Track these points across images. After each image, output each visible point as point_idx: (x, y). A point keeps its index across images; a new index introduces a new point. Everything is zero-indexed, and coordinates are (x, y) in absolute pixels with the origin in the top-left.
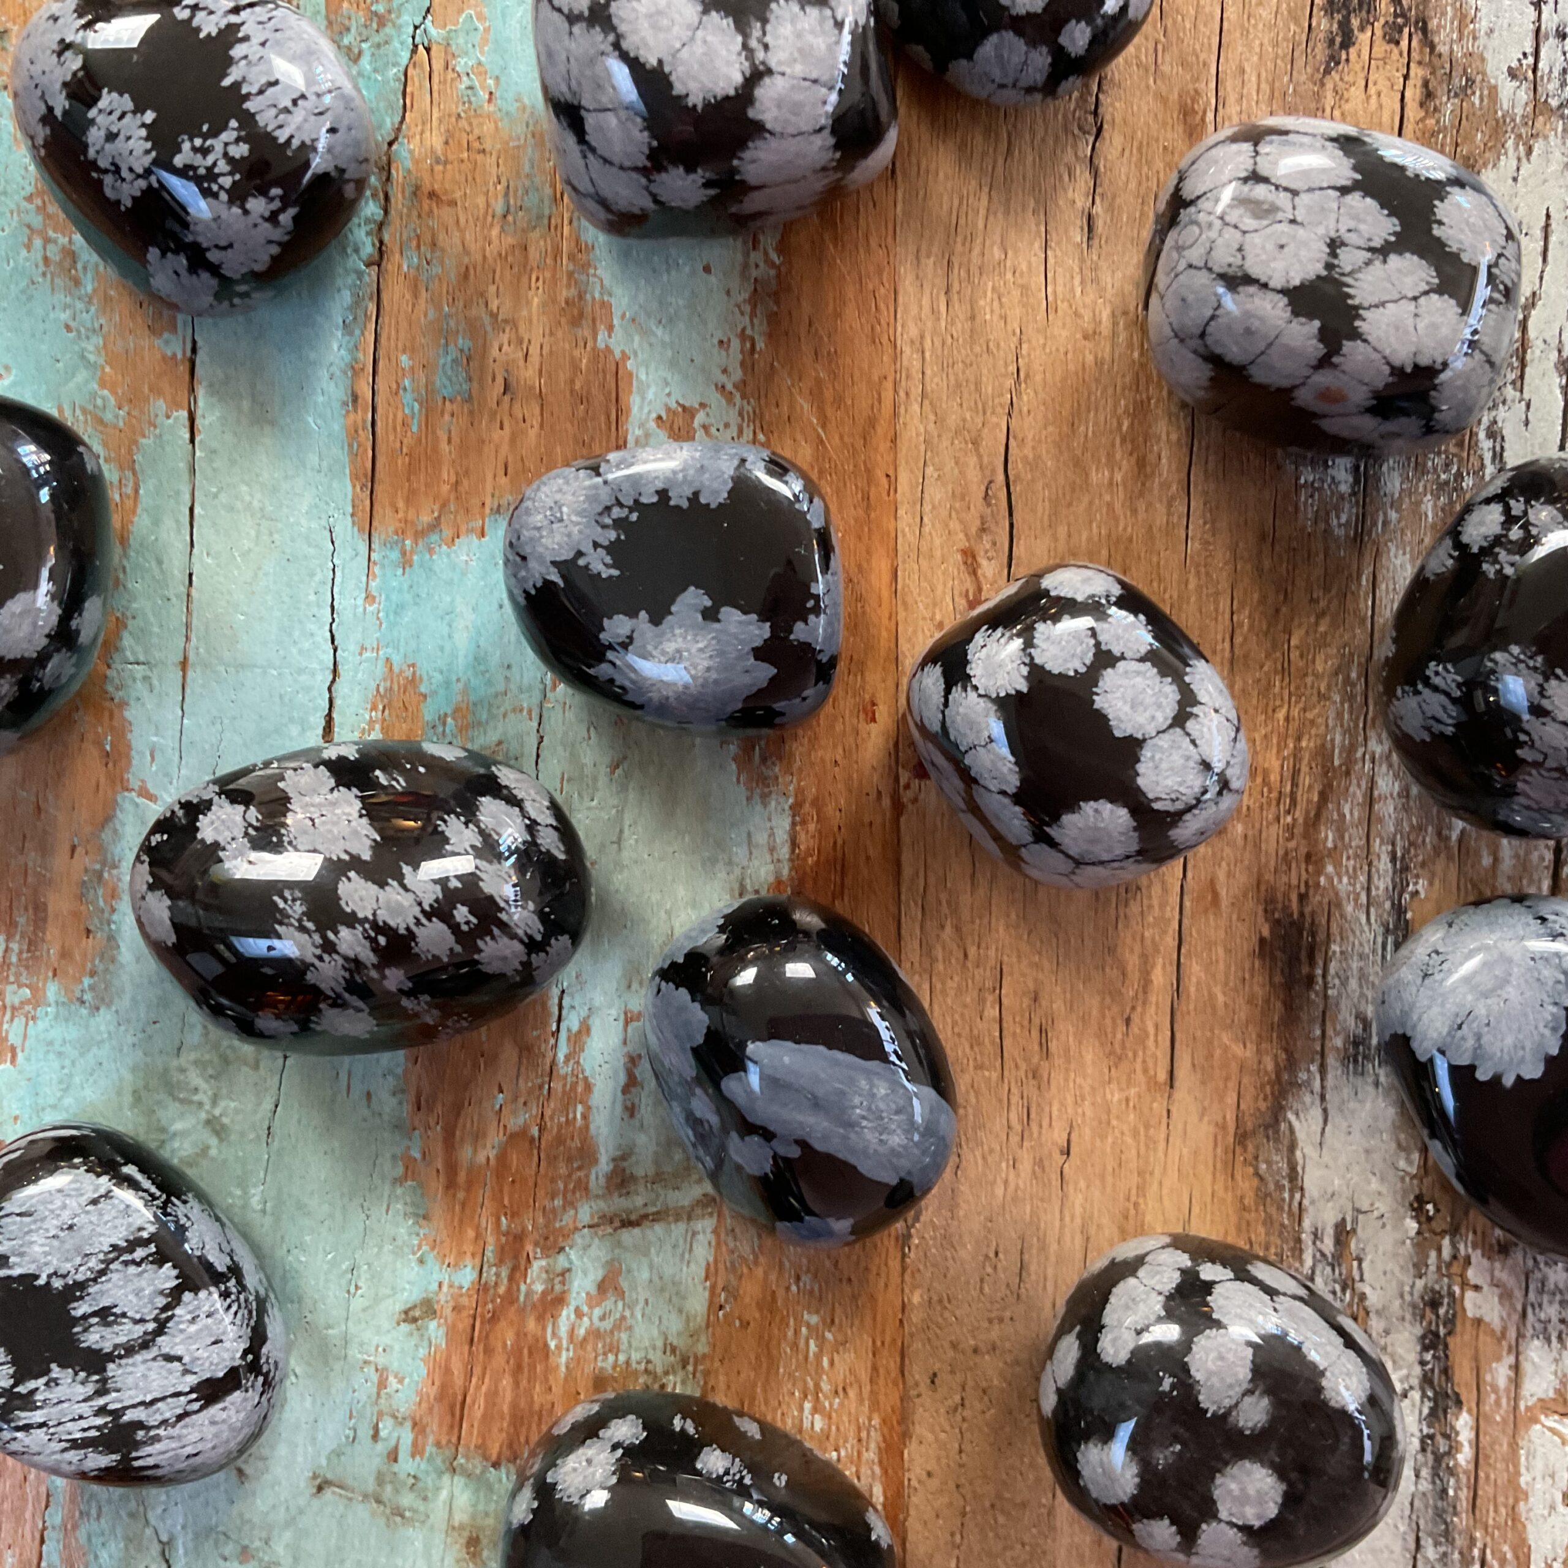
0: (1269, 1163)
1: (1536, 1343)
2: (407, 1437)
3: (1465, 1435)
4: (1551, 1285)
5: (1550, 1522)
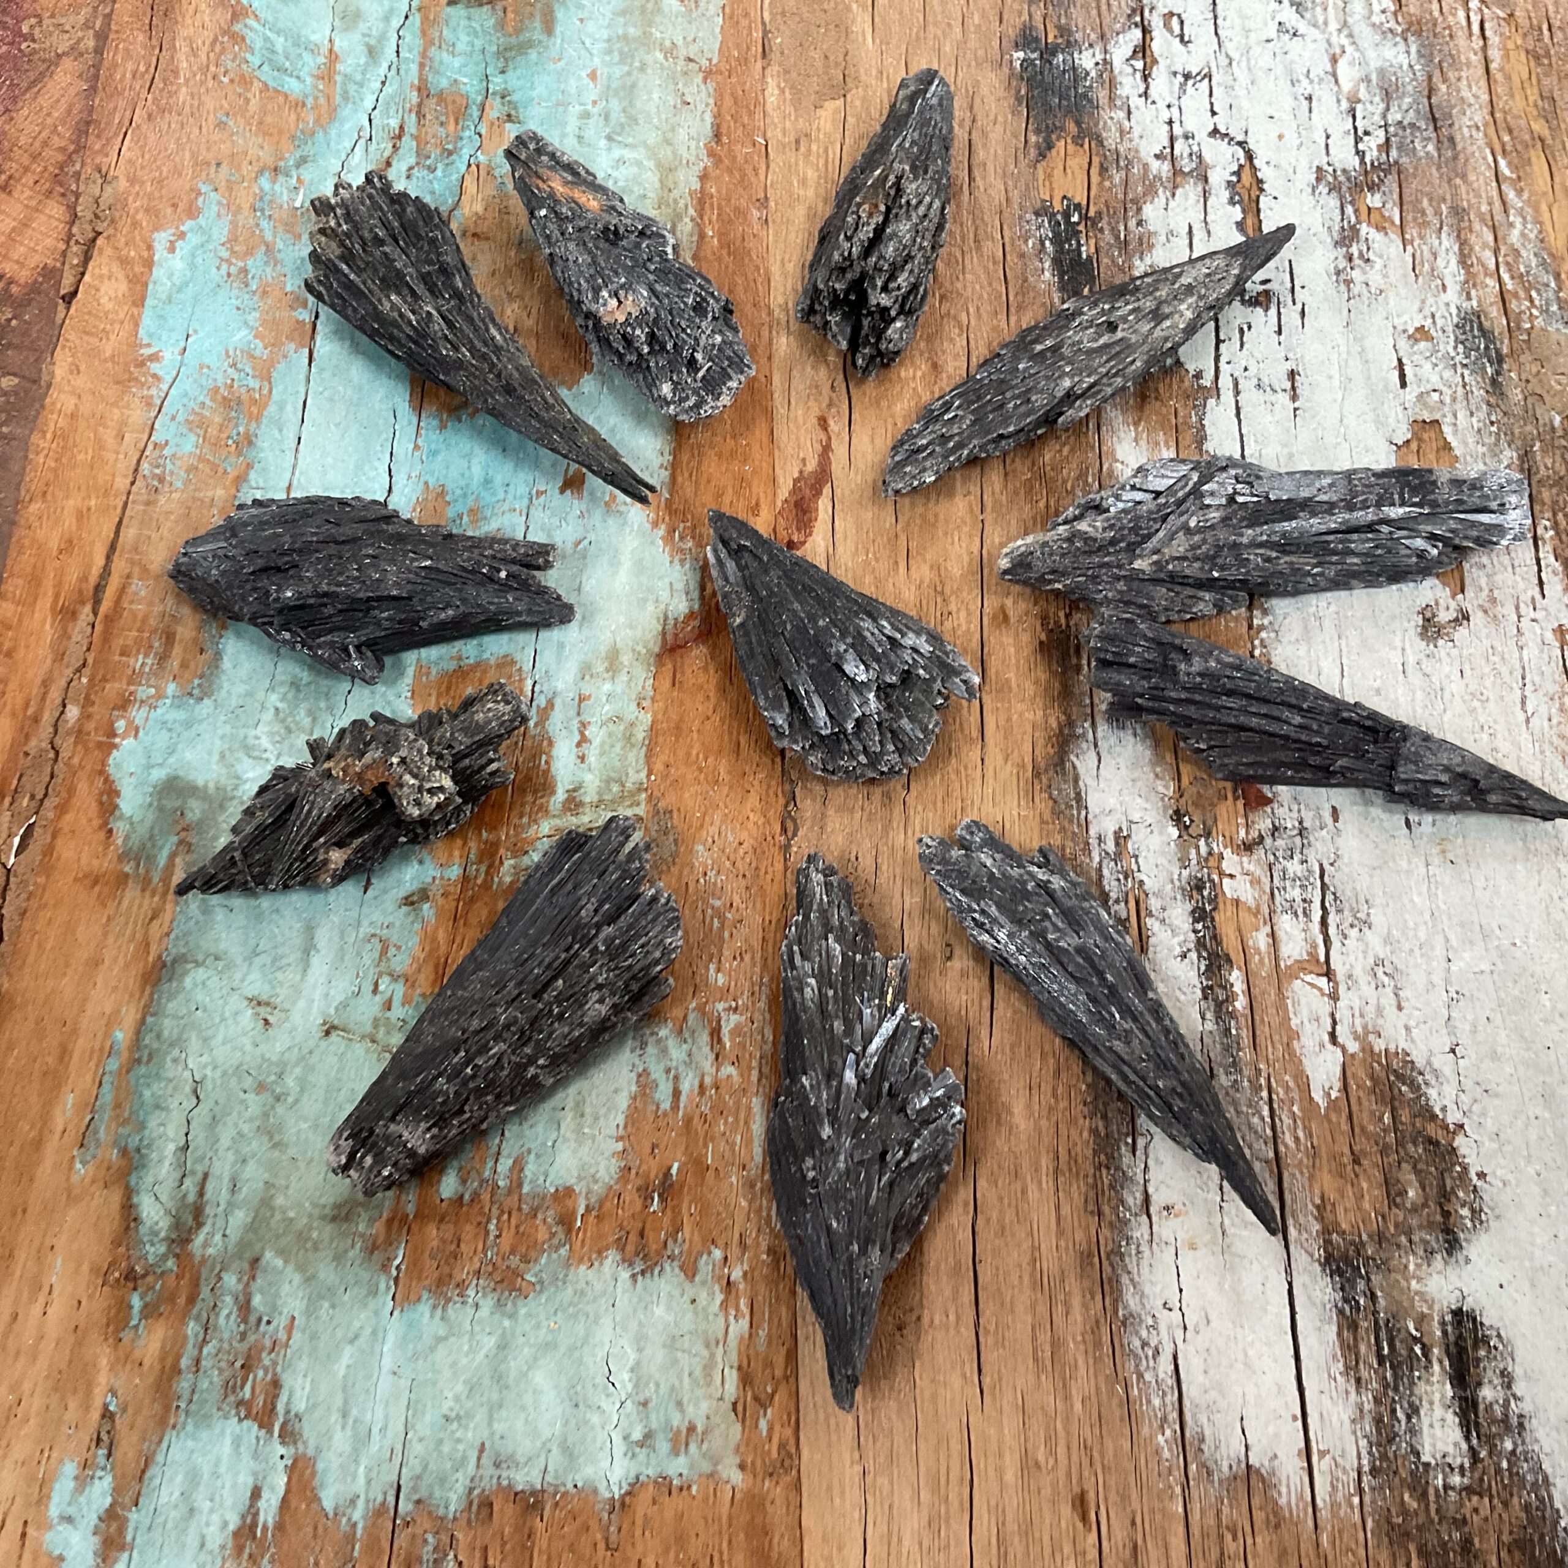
0: (1060, 791)
1: (1287, 917)
2: (399, 989)
3: (1239, 987)
4: (1290, 873)
5: (1322, 1057)
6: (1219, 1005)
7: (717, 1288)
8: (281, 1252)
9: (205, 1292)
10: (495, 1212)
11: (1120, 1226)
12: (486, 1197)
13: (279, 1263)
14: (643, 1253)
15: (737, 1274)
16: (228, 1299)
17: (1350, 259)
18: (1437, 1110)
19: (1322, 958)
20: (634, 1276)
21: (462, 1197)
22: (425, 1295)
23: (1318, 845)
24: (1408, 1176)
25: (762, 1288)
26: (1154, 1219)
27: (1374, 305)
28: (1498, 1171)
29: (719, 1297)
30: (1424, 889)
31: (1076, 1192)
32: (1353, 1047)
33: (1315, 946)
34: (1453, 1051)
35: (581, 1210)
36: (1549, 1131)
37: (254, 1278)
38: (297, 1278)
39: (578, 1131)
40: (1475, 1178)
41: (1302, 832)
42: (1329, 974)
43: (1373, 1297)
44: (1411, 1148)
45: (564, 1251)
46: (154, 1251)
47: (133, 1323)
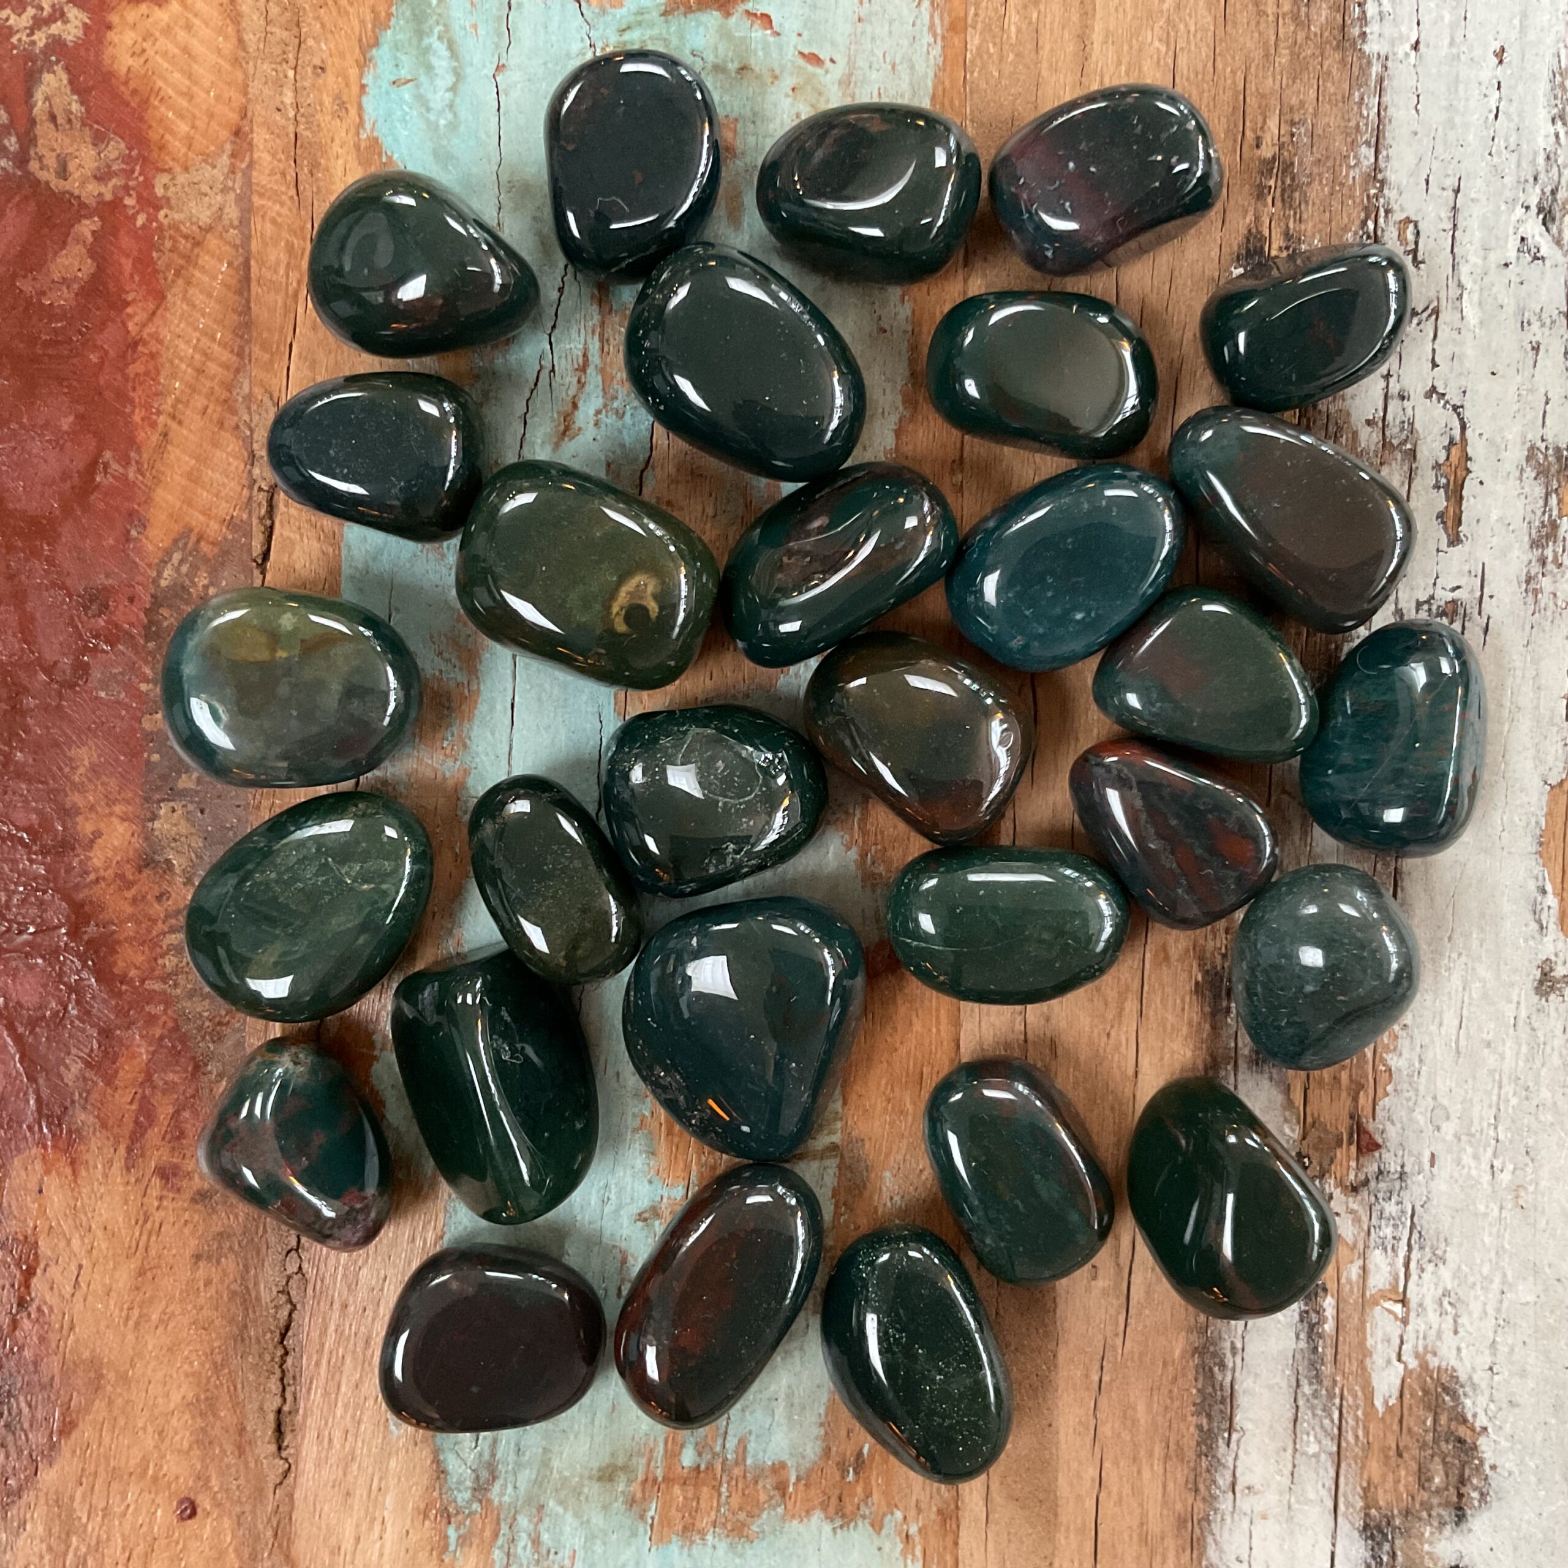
1: (1378, 1252)
3: (1330, 1312)
4: (1386, 1214)
5: (1385, 1373)
6: (1312, 1327)
7: (898, 1540)
8: (561, 1503)
9: (504, 1529)
10: (725, 1479)
11: (1211, 1500)
12: (718, 1467)
13: (560, 1510)
14: (840, 1512)
15: (913, 1530)
16: (524, 1535)
17: (1543, 562)
18: (1469, 1417)
19: (1401, 1289)
20: (834, 1529)
21: (699, 1466)
22: (674, 1538)
23: (1414, 1188)
24: (1437, 1467)
25: (933, 1541)
26: (1238, 1495)
27: (1556, 622)
28: (1508, 1463)
29: (900, 1546)
30: (1494, 1230)
31: (1181, 1473)
32: (1413, 1364)
33: (1397, 1280)
34: (1491, 1369)
35: (793, 1479)
36: (1553, 1434)
37: (541, 1520)
38: (576, 1523)
39: (790, 1418)
40: (1488, 1471)
41: (1402, 1176)
42: (1404, 1301)
43: (1393, 1556)
44: (1443, 1445)
45: (780, 1510)
46: (463, 1496)
47: (452, 1548)
